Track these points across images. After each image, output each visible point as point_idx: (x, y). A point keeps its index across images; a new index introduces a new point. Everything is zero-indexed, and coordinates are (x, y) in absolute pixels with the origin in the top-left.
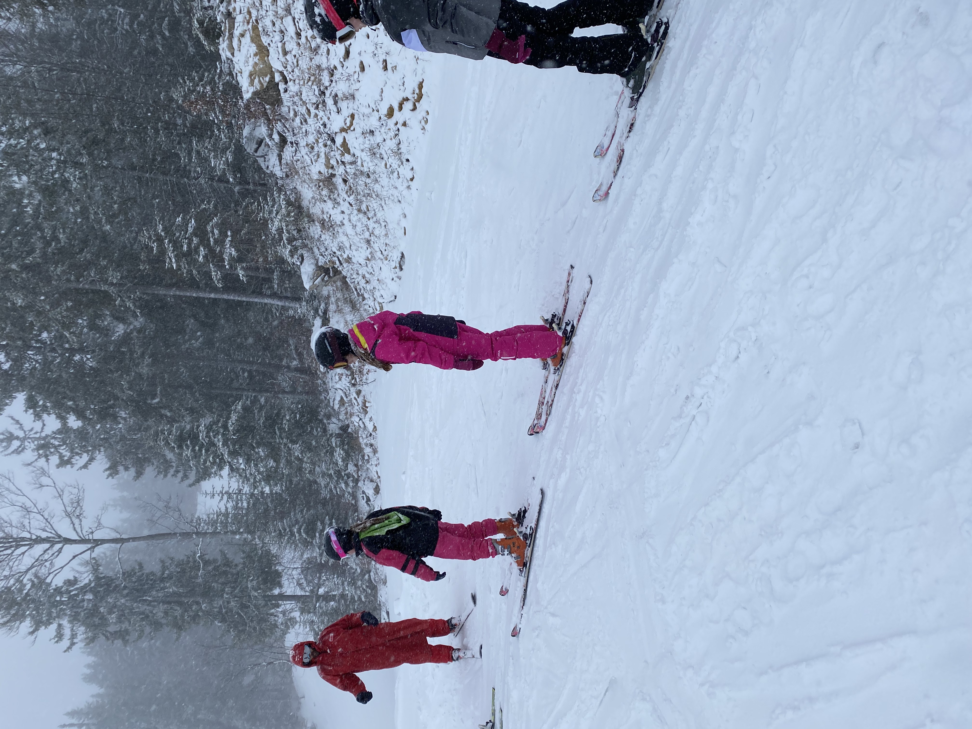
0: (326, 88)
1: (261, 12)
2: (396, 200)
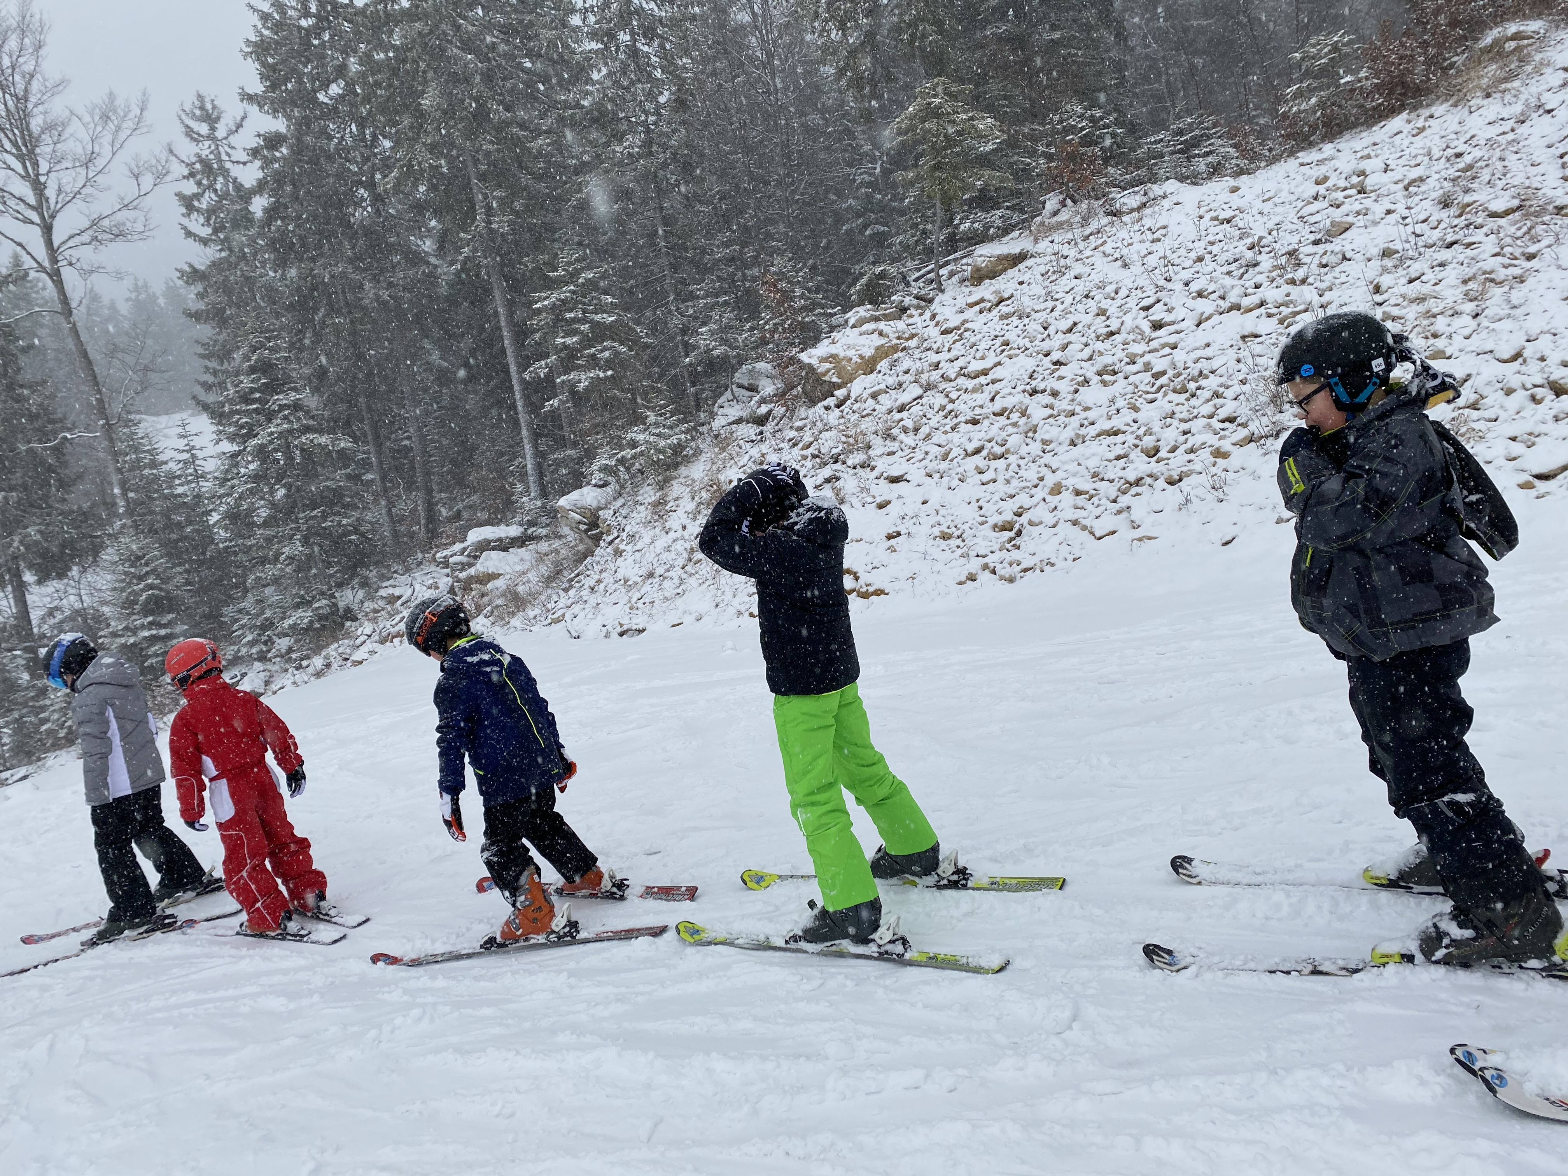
0: (844, 463)
1: (916, 351)
2: (718, 600)
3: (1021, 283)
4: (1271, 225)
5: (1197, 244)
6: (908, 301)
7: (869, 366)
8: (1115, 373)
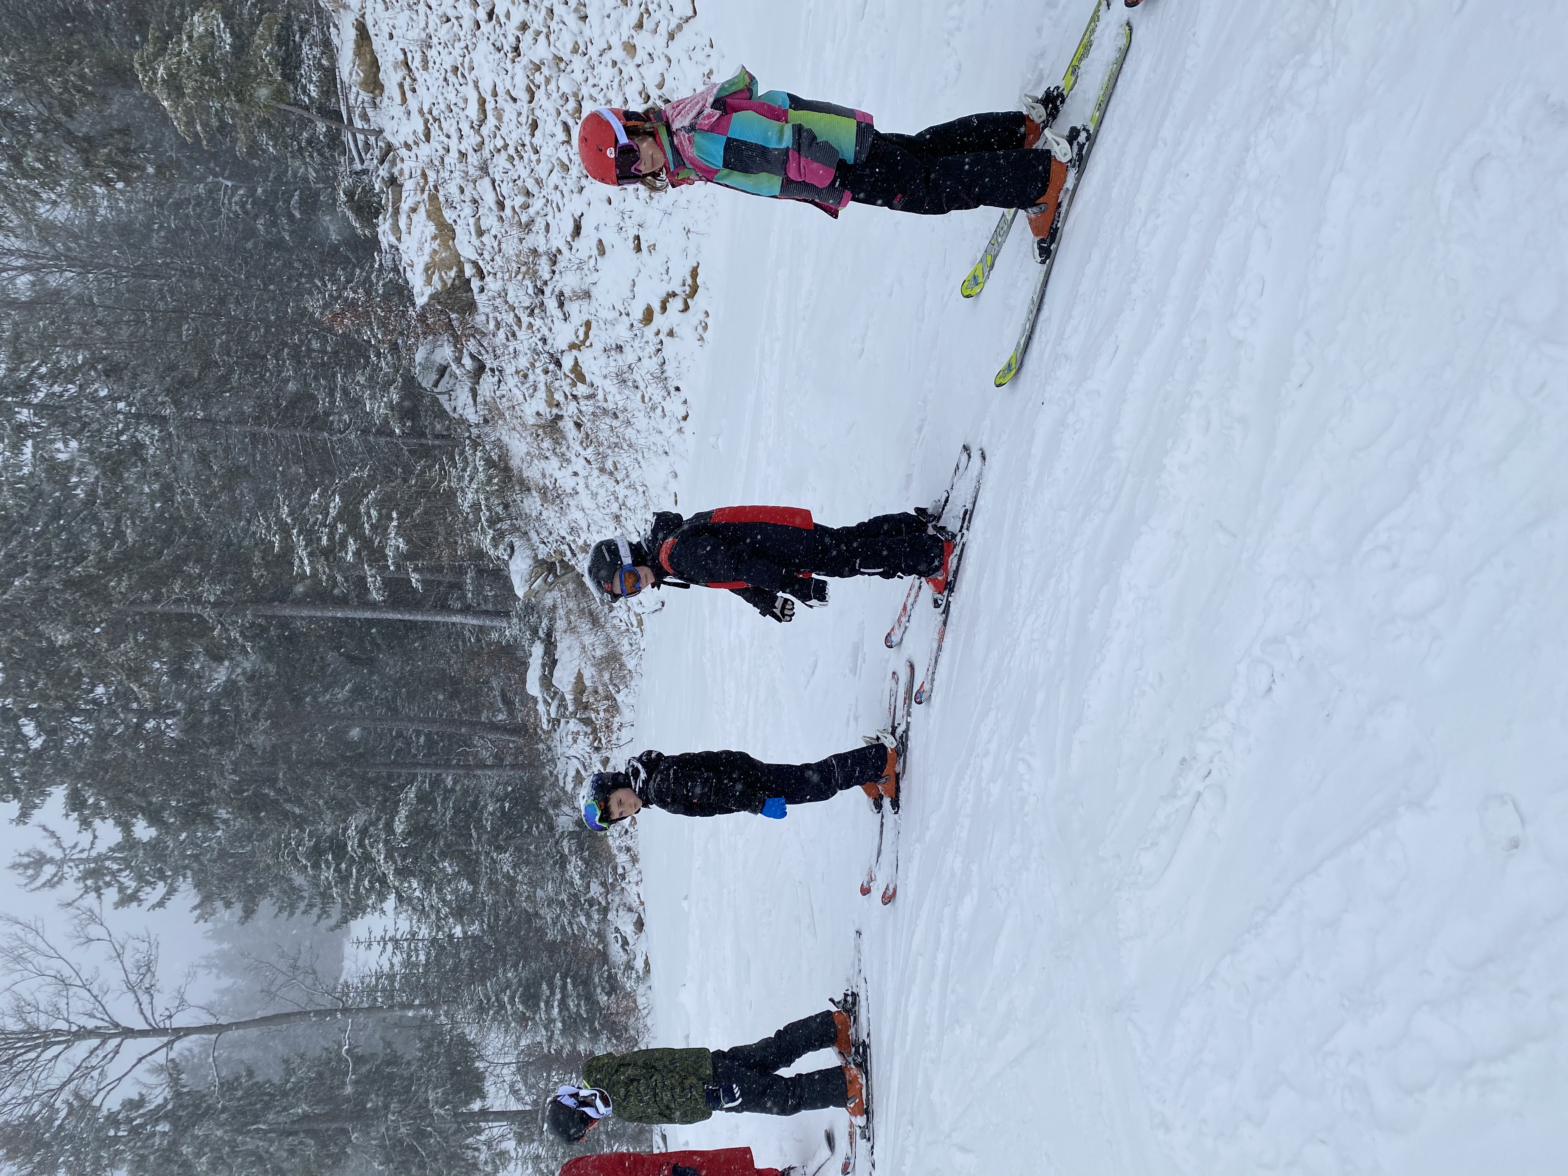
0: (546, 283)
1: (442, 174)
2: (661, 451)
3: (391, 36)
6: (383, 172)
7: (446, 232)
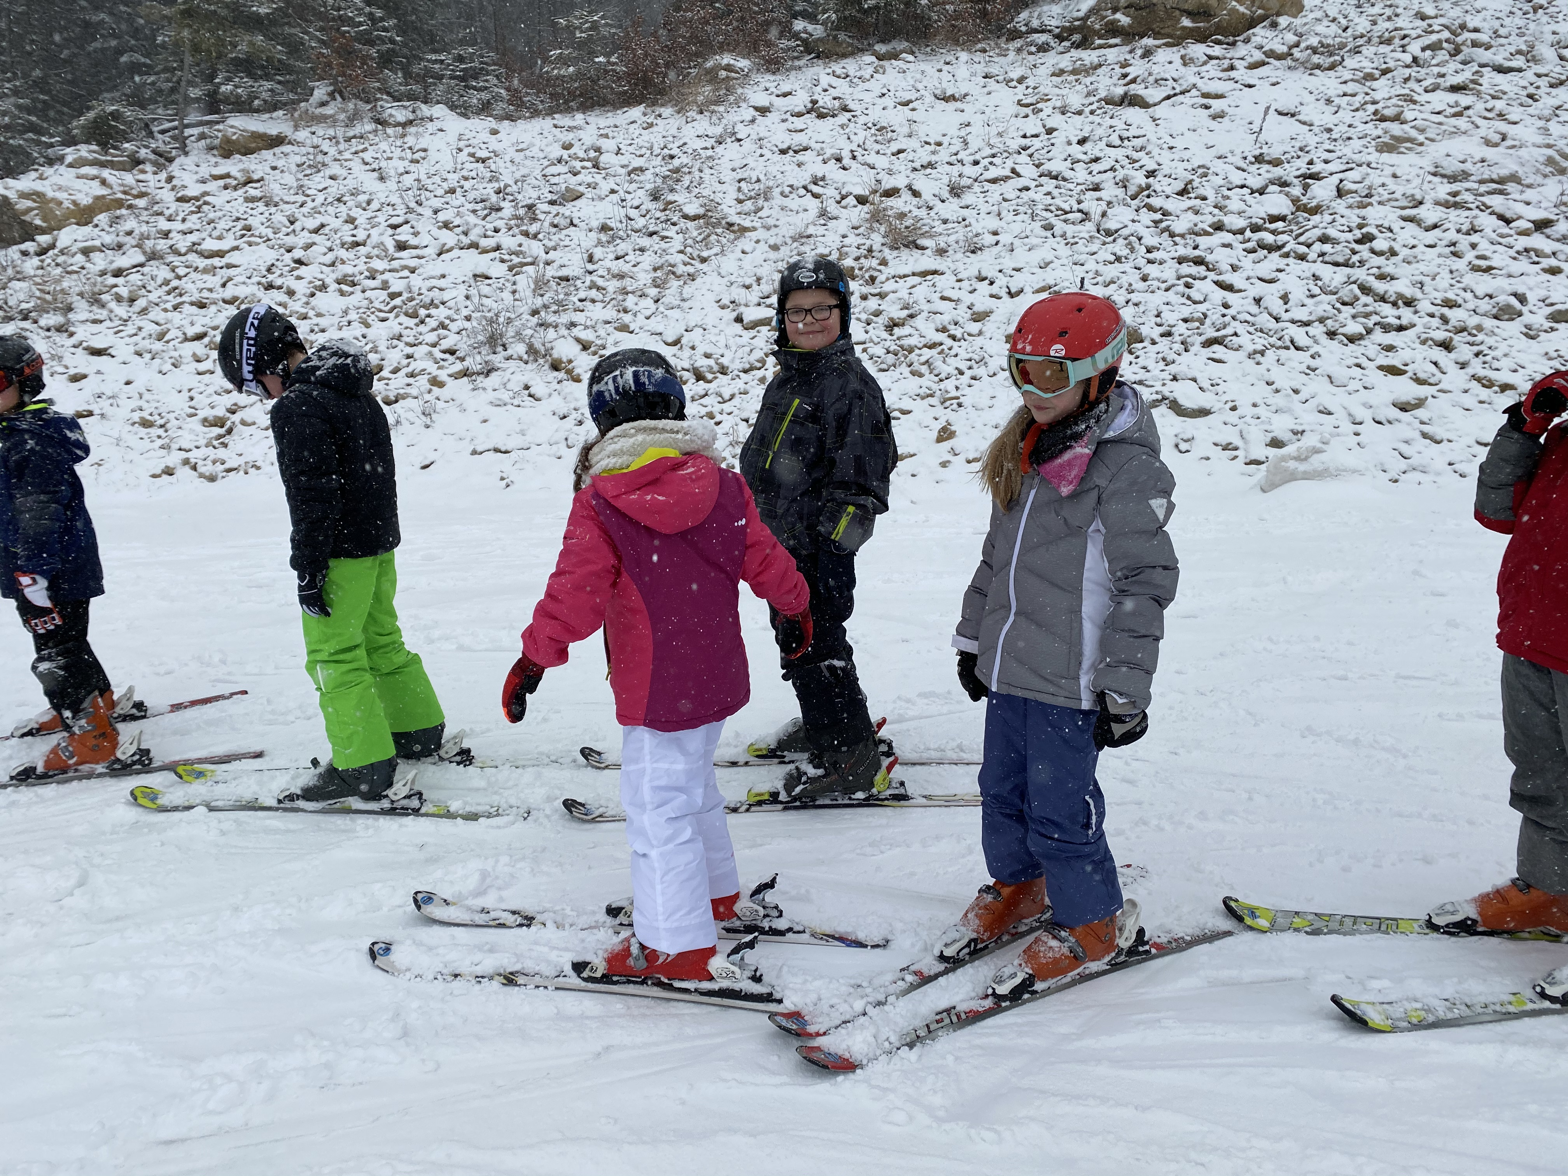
1: (146, 213)
3: (274, 168)
4: (518, 175)
5: (451, 176)
6: (143, 153)
7: (83, 216)
8: (353, 284)
